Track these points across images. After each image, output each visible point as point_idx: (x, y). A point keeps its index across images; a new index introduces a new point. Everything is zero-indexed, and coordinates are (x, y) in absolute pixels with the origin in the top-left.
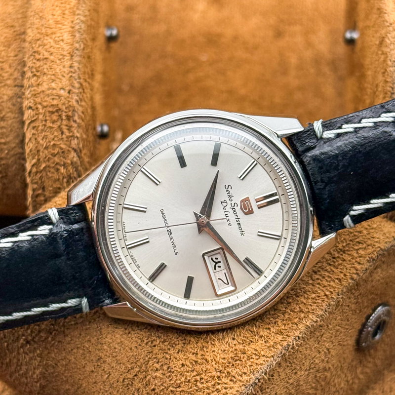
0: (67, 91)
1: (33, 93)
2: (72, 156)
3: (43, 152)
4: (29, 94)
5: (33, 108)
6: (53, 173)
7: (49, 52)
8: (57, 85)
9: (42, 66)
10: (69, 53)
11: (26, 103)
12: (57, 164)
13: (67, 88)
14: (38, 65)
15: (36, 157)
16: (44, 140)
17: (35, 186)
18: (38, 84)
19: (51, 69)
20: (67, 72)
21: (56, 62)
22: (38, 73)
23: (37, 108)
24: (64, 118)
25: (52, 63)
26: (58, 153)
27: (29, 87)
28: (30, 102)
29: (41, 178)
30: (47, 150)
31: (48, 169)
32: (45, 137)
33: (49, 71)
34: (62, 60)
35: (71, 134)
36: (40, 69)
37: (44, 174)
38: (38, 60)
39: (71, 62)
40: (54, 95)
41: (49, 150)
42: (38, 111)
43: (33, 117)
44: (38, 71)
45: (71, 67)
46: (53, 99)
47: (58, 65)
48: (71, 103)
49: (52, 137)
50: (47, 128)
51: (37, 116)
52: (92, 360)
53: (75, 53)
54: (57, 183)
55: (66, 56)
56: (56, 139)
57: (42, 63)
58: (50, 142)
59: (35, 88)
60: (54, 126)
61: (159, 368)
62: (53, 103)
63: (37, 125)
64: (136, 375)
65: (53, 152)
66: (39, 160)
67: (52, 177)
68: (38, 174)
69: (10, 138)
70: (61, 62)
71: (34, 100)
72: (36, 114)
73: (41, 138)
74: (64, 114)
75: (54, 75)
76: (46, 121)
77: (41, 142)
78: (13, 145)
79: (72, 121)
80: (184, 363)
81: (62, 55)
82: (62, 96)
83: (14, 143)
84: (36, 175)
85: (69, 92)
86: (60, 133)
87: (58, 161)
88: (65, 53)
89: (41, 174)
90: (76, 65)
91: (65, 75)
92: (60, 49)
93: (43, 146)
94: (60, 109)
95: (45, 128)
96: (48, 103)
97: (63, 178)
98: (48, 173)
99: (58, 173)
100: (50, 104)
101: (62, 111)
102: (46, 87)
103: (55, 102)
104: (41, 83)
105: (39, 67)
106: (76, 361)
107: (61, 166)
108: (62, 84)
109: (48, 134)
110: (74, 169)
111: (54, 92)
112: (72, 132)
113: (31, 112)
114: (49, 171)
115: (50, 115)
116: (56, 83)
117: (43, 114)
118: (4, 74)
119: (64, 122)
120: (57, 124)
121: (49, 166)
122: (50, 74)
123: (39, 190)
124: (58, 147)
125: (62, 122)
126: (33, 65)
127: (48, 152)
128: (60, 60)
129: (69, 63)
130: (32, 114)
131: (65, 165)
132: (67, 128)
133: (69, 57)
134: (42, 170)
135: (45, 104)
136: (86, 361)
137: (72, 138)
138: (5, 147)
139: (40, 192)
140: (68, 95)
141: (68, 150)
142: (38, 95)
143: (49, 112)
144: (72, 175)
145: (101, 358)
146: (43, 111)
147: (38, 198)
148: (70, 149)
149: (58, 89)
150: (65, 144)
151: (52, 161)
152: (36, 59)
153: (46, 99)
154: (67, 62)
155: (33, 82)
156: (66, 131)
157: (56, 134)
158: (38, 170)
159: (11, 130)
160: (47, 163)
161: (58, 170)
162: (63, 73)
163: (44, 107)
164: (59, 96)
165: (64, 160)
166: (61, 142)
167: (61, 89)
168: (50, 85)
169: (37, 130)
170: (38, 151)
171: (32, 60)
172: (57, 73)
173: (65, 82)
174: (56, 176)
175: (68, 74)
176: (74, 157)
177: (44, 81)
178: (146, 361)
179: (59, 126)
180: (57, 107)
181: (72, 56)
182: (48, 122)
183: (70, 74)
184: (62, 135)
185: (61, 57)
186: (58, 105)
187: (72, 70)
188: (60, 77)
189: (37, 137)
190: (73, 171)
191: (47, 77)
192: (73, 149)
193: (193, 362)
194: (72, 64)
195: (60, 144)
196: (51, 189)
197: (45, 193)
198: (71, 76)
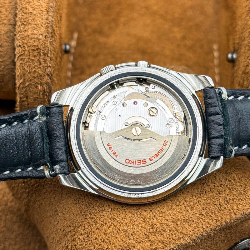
0: (44, 36)
1: (22, 36)
2: (46, 79)
3: (27, 75)
4: (19, 36)
5: (21, 46)
6: (33, 88)
7: (33, 8)
8: (37, 31)
9: (28, 18)
10: (46, 9)
11: (17, 43)
12: (36, 83)
13: (45, 34)
14: (25, 17)
15: (23, 78)
16: (28, 68)
17: (22, 96)
18: (25, 31)
19: (34, 20)
20: (44, 23)
21: (37, 16)
22: (25, 23)
23: (24, 47)
24: (42, 54)
25: (35, 16)
26: (37, 76)
27: (19, 32)
28: (19, 42)
29: (26, 91)
30: (30, 74)
31: (30, 86)
32: (29, 66)
33: (32, 22)
34: (41, 14)
35: (46, 65)
36: (26, 20)
37: (28, 89)
38: (25, 13)
39: (47, 16)
40: (35, 39)
41: (31, 74)
42: (25, 48)
43: (21, 52)
44: (25, 21)
45: (47, 19)
46: (35, 41)
47: (38, 18)
48: (46, 45)
49: (34, 66)
50: (30, 60)
51: (24, 52)
52: (52, 210)
53: (50, 10)
54: (36, 94)
55: (44, 11)
56: (36, 67)
57: (27, 16)
58: (32, 69)
59: (23, 33)
60: (35, 59)
61: (83, 234)
62: (34, 44)
63: (24, 58)
64: (70, 231)
65: (34, 75)
66: (24, 80)
67: (33, 91)
68: (24, 88)
69: (6, 58)
70: (41, 16)
71: (22, 41)
72: (23, 51)
73: (27, 66)
74: (42, 51)
75: (35, 24)
76: (30, 55)
77: (26, 68)
78: (8, 63)
79: (46, 56)
80: (97, 238)
81: (41, 10)
82: (40, 40)
83: (8, 61)
84: (22, 89)
85: (45, 37)
86: (39, 63)
87: (37, 81)
88: (43, 9)
89: (25, 89)
90: (50, 18)
91: (43, 25)
92: (40, 6)
93: (27, 71)
94: (39, 48)
95: (29, 60)
96: (31, 44)
97: (40, 92)
98: (30, 88)
99: (37, 88)
100: (33, 45)
101: (40, 50)
102: (30, 32)
103: (36, 44)
104: (27, 30)
105: (26, 18)
106: (44, 206)
107: (39, 84)
108: (41, 32)
109: (31, 64)
110: (47, 87)
111: (36, 36)
112: (46, 63)
113: (20, 50)
114: (31, 87)
115: (32, 51)
116: (37, 30)
117: (28, 51)
118: (2, 16)
119: (42, 57)
120: (37, 58)
121: (31, 84)
122: (33, 24)
123: (24, 98)
124: (37, 73)
125: (40, 57)
126: (22, 17)
127: (31, 76)
128: (40, 14)
129: (46, 16)
130: (20, 51)
131: (41, 84)
132: (43, 60)
133: (46, 13)
134: (26, 86)
135: (29, 44)
136: (50, 209)
137: (47, 68)
138: (2, 64)
139: (25, 99)
140: (45, 39)
141: (44, 75)
142: (25, 38)
143: (32, 50)
144: (46, 90)
145: (57, 211)
146: (28, 49)
147: (24, 102)
148: (45, 74)
149: (38, 35)
150: (42, 71)
151: (33, 81)
152: (24, 12)
153: (30, 41)
154: (44, 16)
155: (22, 29)
156: (43, 63)
157: (36, 64)
158: (24, 86)
159: (6, 54)
160: (30, 82)
161: (37, 87)
162: (42, 24)
163: (29, 46)
164: (39, 40)
165: (41, 81)
166: (39, 69)
167: (40, 34)
168: (33, 31)
169: (24, 61)
170: (24, 74)
171: (22, 13)
172: (38, 23)
173: (43, 30)
174: (35, 90)
175: (45, 24)
176: (47, 79)
177: (29, 29)
178: (78, 226)
179: (38, 59)
180: (38, 47)
181: (48, 12)
182: (31, 56)
183: (46, 25)
184: (40, 65)
185: (40, 12)
186: (38, 45)
187: (47, 21)
188: (40, 26)
189: (23, 65)
190: (46, 88)
191: (31, 26)
192: (47, 74)
193: (103, 239)
194: (48, 17)
195: (39, 71)
196: (32, 98)
197: (28, 100)
198: (47, 26)
